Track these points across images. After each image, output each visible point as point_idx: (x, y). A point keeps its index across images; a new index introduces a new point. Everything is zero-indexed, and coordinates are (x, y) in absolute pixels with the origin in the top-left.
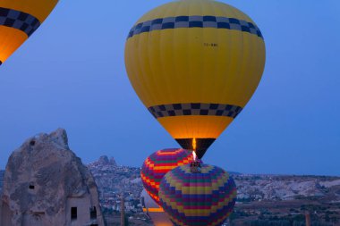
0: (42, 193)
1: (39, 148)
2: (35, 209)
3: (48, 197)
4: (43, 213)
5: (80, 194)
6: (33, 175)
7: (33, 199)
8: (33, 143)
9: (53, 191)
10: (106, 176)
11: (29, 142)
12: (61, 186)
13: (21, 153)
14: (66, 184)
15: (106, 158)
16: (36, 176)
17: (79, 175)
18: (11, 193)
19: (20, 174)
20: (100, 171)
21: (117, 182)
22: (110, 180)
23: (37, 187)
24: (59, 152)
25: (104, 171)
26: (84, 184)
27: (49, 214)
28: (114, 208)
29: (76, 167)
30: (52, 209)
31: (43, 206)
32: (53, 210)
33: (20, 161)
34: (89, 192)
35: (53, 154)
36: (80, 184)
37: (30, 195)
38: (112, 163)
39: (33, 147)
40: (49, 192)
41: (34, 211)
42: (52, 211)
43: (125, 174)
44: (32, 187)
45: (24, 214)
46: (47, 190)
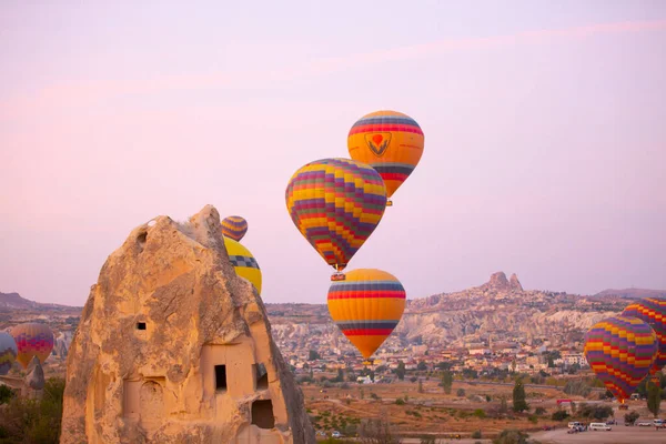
0: (160, 338)
1: (154, 248)
2: (148, 371)
3: (170, 345)
4: (163, 378)
5: (229, 338)
6: (142, 301)
7: (144, 350)
8: (143, 236)
9: (180, 333)
10: (504, 310)
11: (135, 235)
12: (194, 321)
13: (123, 258)
14: (202, 318)
15: (502, 276)
16: (149, 304)
17: (227, 299)
18: (104, 338)
19: (119, 299)
20: (492, 302)
21: (522, 319)
22: (510, 317)
23: (151, 325)
24: (191, 253)
25: (500, 301)
26: (237, 317)
27: (174, 379)
28: (510, 367)
29: (222, 283)
30: (179, 369)
31: (162, 363)
32: (180, 372)
33: (120, 274)
34: (248, 333)
35: (180, 257)
36: (231, 317)
37: (137, 342)
38: (514, 284)
39: (142, 245)
40: (174, 334)
41: (146, 375)
42: (178, 373)
43: (539, 306)
44: (142, 326)
45: (126, 380)
46: (168, 331)
